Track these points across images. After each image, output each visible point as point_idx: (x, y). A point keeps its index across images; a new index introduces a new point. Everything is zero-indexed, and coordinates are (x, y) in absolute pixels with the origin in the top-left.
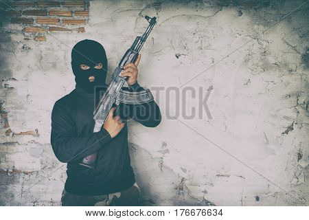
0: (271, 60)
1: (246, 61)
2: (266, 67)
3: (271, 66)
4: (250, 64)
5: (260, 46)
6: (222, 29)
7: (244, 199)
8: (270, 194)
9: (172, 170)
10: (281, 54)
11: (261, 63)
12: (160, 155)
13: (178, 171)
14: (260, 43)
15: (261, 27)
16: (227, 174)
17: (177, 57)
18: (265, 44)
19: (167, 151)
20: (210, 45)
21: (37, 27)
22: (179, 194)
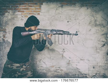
0: (98, 23)
1: (90, 23)
2: (96, 25)
3: (98, 25)
4: (91, 24)
5: (94, 19)
6: (82, 13)
7: (89, 68)
8: (98, 66)
9: (66, 58)
10: (101, 21)
11: (94, 24)
12: (62, 53)
13: (68, 58)
14: (94, 18)
15: (94, 13)
16: (84, 59)
17: (68, 22)
18: (96, 18)
19: (65, 52)
20: (78, 18)
21: (25, 13)
22: (68, 66)
